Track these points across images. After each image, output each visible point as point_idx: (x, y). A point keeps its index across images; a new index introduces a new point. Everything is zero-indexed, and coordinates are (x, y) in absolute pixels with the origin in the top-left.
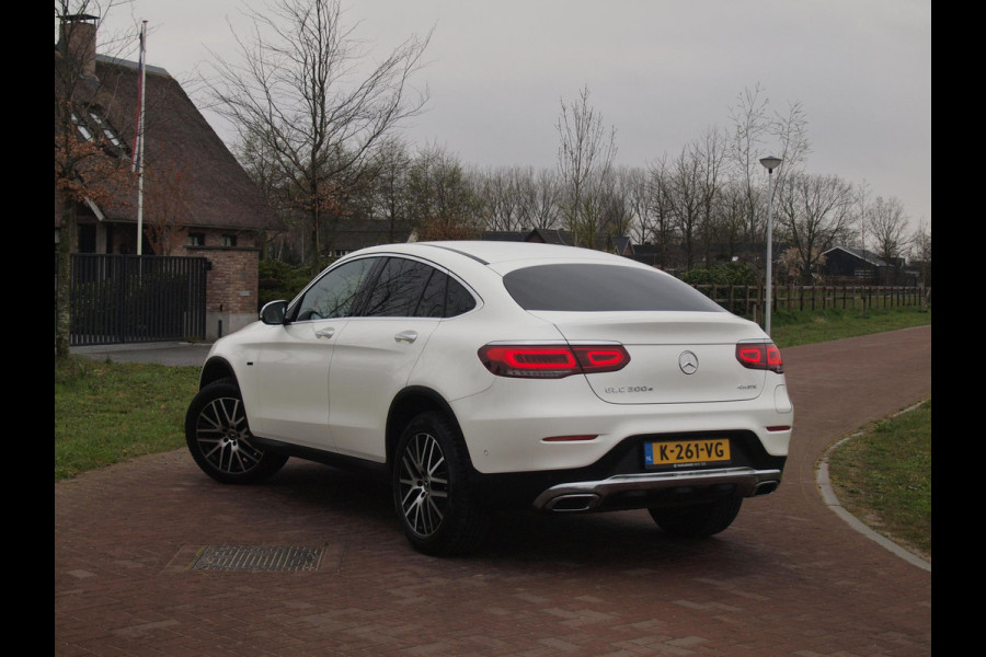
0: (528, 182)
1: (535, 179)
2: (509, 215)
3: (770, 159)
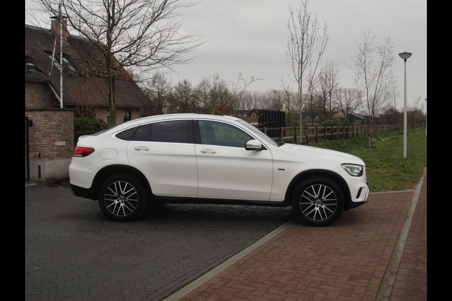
3: (405, 53)
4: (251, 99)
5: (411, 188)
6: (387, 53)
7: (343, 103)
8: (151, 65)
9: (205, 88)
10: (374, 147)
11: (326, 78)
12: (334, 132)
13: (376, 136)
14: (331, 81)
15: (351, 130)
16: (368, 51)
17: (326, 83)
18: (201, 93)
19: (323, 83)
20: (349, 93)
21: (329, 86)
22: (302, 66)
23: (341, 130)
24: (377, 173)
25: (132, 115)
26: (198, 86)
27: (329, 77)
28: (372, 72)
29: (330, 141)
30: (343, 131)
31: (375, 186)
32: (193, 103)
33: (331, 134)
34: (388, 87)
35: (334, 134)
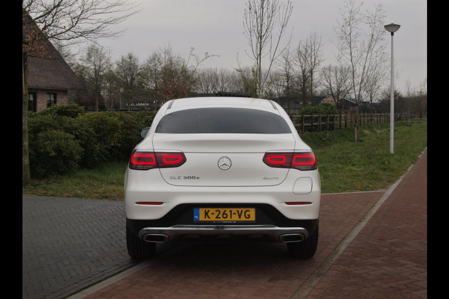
0: (215, 74)
1: (218, 73)
2: (208, 87)
3: (392, 25)
4: (217, 79)
5: (383, 188)
6: (377, 23)
7: (333, 85)
8: (73, 38)
9: (156, 65)
10: (361, 141)
11: (306, 54)
12: (315, 122)
13: (371, 128)
14: (313, 57)
15: (338, 119)
16: (354, 21)
17: (305, 60)
18: (151, 71)
19: (302, 60)
20: (341, 72)
21: (310, 64)
22: (261, 40)
23: (324, 119)
24: (351, 171)
25: (58, 99)
26: (146, 62)
27: (309, 51)
28: (359, 47)
29: (309, 133)
30: (326, 121)
31: (341, 186)
32: (141, 83)
33: (310, 124)
34: (379, 66)
35: (314, 124)
